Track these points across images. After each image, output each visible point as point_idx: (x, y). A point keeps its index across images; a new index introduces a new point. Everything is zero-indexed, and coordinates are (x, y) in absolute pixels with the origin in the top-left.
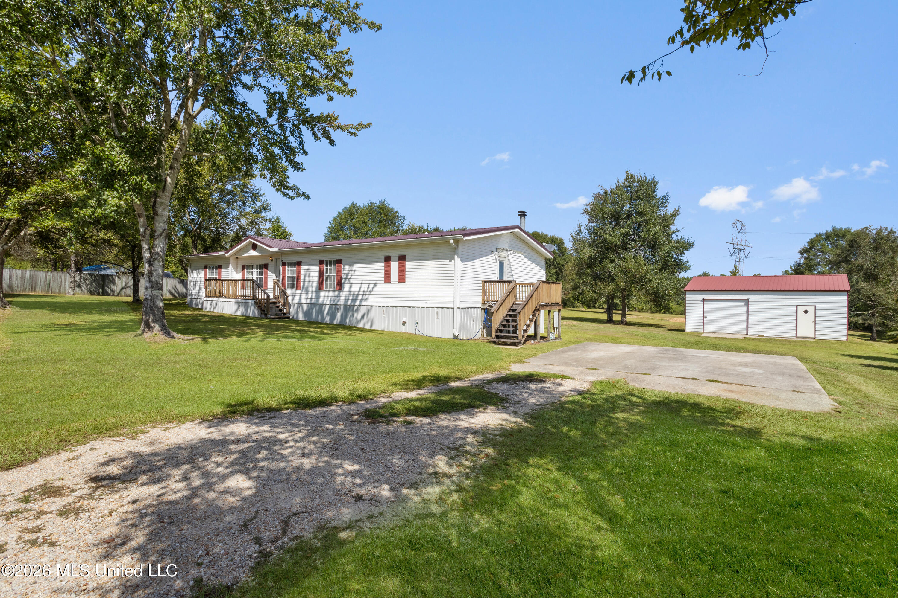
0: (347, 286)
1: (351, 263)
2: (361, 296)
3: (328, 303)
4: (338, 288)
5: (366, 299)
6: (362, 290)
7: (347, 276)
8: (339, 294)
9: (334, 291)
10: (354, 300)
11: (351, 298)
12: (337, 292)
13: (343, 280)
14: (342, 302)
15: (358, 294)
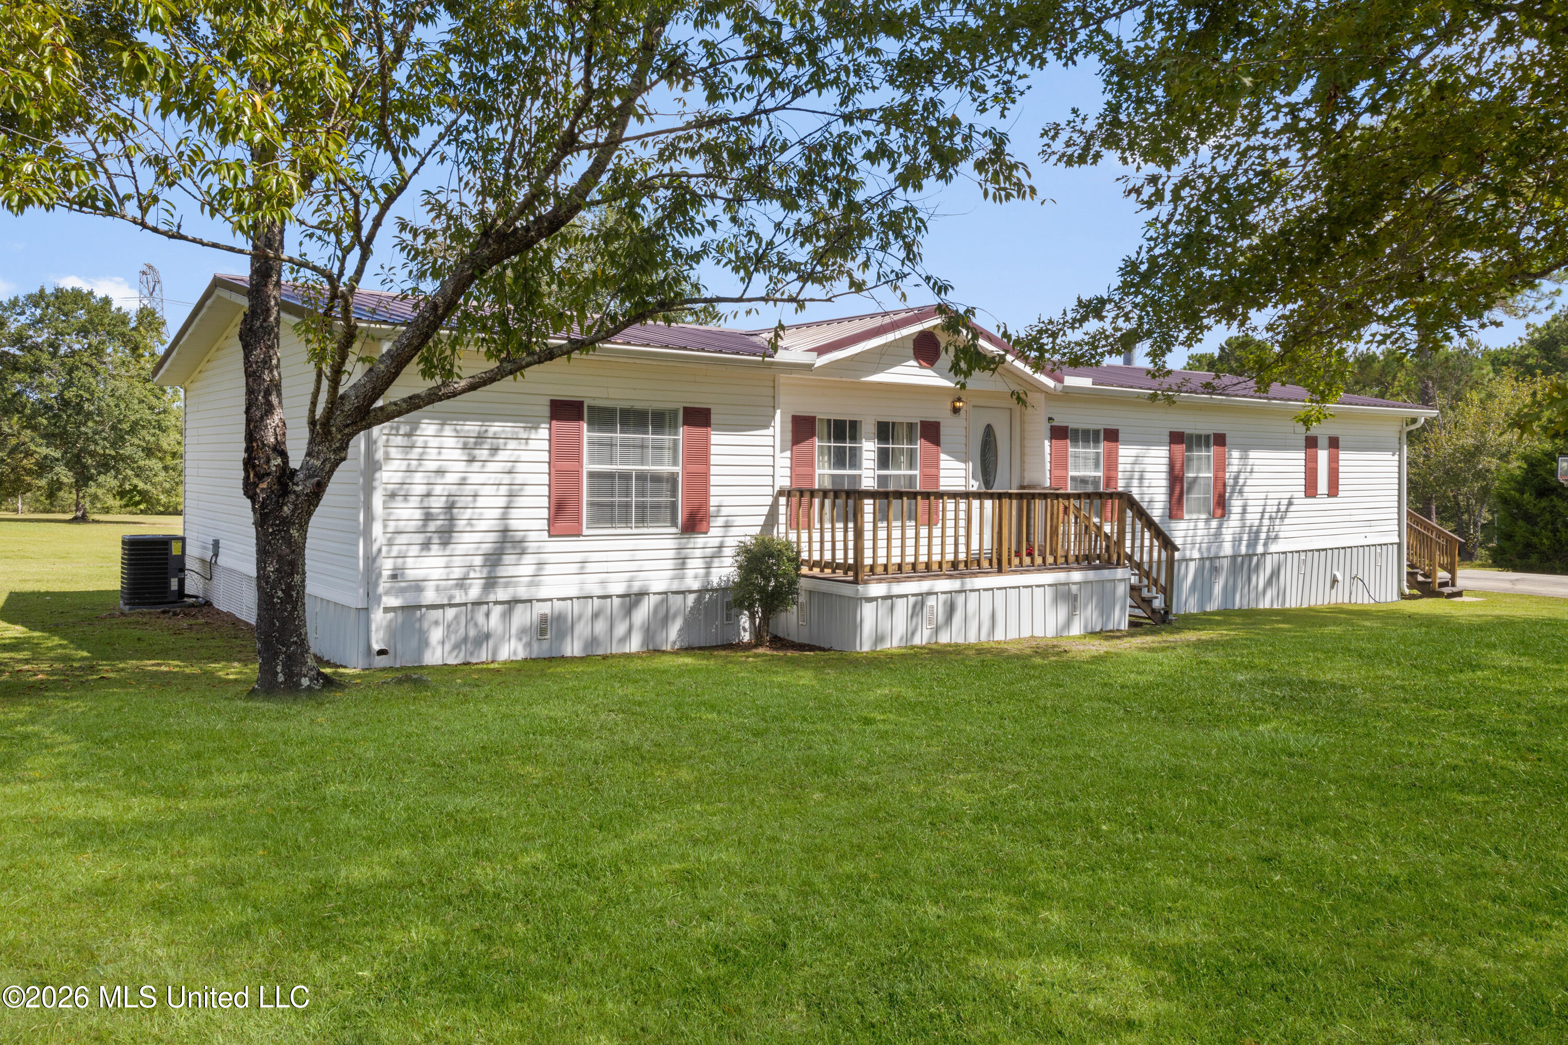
0: (1236, 505)
1: (1245, 448)
2: (1265, 529)
3: (1196, 555)
4: (1219, 512)
5: (1276, 538)
6: (1267, 515)
7: (1236, 479)
8: (1220, 527)
9: (1207, 521)
10: (1253, 543)
11: (1245, 537)
12: (1214, 524)
13: (1228, 489)
14: (1227, 549)
15: (1260, 525)
